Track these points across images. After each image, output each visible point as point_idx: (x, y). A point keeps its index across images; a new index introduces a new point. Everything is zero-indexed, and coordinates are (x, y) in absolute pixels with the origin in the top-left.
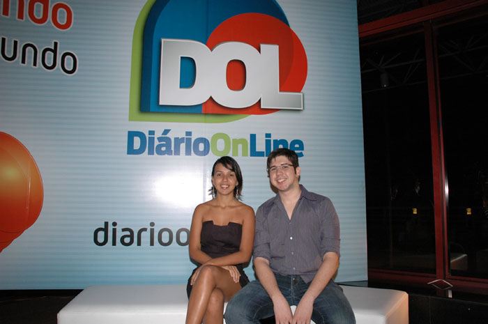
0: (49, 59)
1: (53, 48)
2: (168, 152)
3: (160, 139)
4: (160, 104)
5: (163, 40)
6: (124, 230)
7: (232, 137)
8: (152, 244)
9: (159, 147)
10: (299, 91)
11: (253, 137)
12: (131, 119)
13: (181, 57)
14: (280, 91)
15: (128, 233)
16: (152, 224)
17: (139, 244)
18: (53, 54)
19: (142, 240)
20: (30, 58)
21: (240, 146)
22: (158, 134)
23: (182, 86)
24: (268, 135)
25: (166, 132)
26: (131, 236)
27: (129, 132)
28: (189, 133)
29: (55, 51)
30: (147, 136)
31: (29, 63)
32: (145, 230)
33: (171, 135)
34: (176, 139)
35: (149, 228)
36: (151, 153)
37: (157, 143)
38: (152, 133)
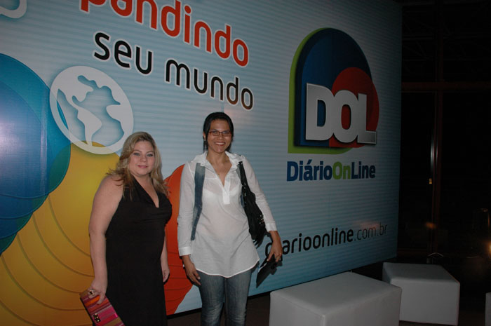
0: (232, 93)
1: (235, 83)
2: (310, 178)
3: (306, 168)
4: (307, 139)
5: (308, 84)
6: (284, 242)
7: (343, 165)
8: (300, 250)
9: (306, 173)
10: (374, 130)
11: (353, 164)
12: (289, 152)
13: (318, 101)
14: (367, 130)
15: (286, 244)
16: (300, 235)
17: (292, 252)
18: (235, 89)
19: (295, 248)
20: (217, 91)
21: (347, 172)
22: (305, 164)
23: (318, 125)
24: (360, 163)
25: (310, 161)
26: (288, 246)
27: (288, 162)
28: (322, 163)
29: (236, 86)
30: (299, 165)
31: (217, 97)
32: (296, 240)
33: (312, 165)
34: (315, 167)
35: (298, 238)
36: (301, 179)
37: (304, 171)
38: (301, 162)
